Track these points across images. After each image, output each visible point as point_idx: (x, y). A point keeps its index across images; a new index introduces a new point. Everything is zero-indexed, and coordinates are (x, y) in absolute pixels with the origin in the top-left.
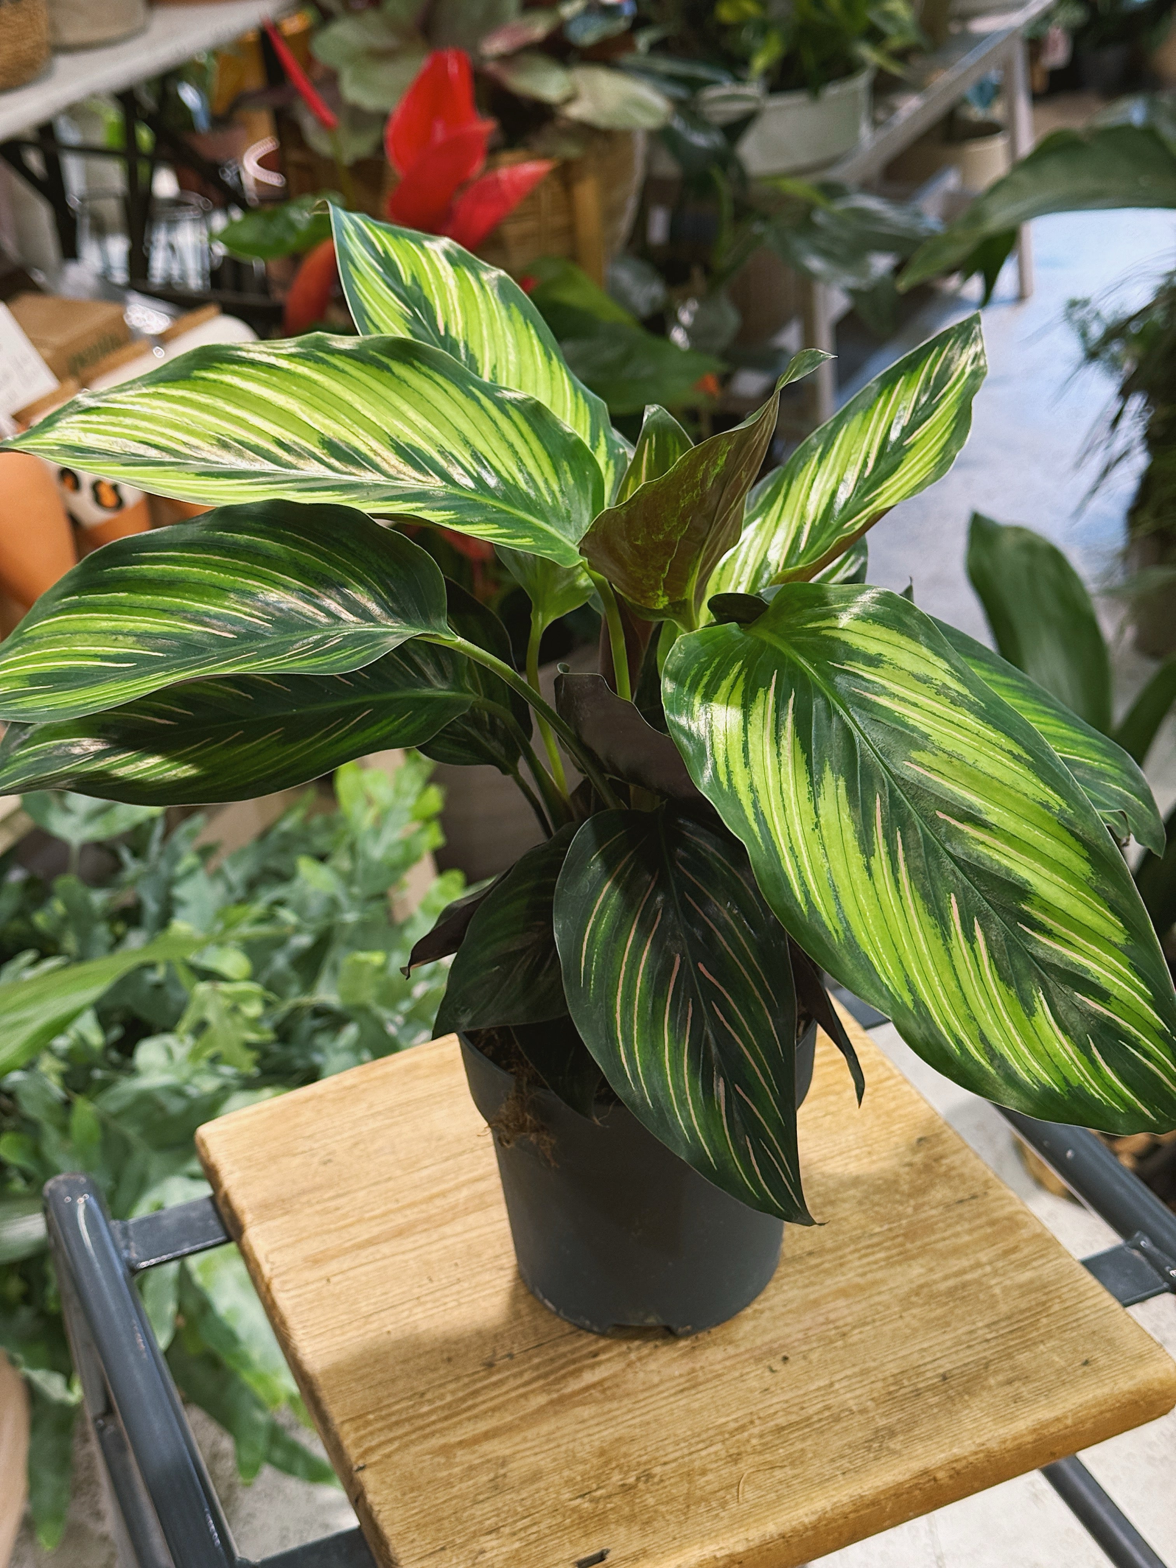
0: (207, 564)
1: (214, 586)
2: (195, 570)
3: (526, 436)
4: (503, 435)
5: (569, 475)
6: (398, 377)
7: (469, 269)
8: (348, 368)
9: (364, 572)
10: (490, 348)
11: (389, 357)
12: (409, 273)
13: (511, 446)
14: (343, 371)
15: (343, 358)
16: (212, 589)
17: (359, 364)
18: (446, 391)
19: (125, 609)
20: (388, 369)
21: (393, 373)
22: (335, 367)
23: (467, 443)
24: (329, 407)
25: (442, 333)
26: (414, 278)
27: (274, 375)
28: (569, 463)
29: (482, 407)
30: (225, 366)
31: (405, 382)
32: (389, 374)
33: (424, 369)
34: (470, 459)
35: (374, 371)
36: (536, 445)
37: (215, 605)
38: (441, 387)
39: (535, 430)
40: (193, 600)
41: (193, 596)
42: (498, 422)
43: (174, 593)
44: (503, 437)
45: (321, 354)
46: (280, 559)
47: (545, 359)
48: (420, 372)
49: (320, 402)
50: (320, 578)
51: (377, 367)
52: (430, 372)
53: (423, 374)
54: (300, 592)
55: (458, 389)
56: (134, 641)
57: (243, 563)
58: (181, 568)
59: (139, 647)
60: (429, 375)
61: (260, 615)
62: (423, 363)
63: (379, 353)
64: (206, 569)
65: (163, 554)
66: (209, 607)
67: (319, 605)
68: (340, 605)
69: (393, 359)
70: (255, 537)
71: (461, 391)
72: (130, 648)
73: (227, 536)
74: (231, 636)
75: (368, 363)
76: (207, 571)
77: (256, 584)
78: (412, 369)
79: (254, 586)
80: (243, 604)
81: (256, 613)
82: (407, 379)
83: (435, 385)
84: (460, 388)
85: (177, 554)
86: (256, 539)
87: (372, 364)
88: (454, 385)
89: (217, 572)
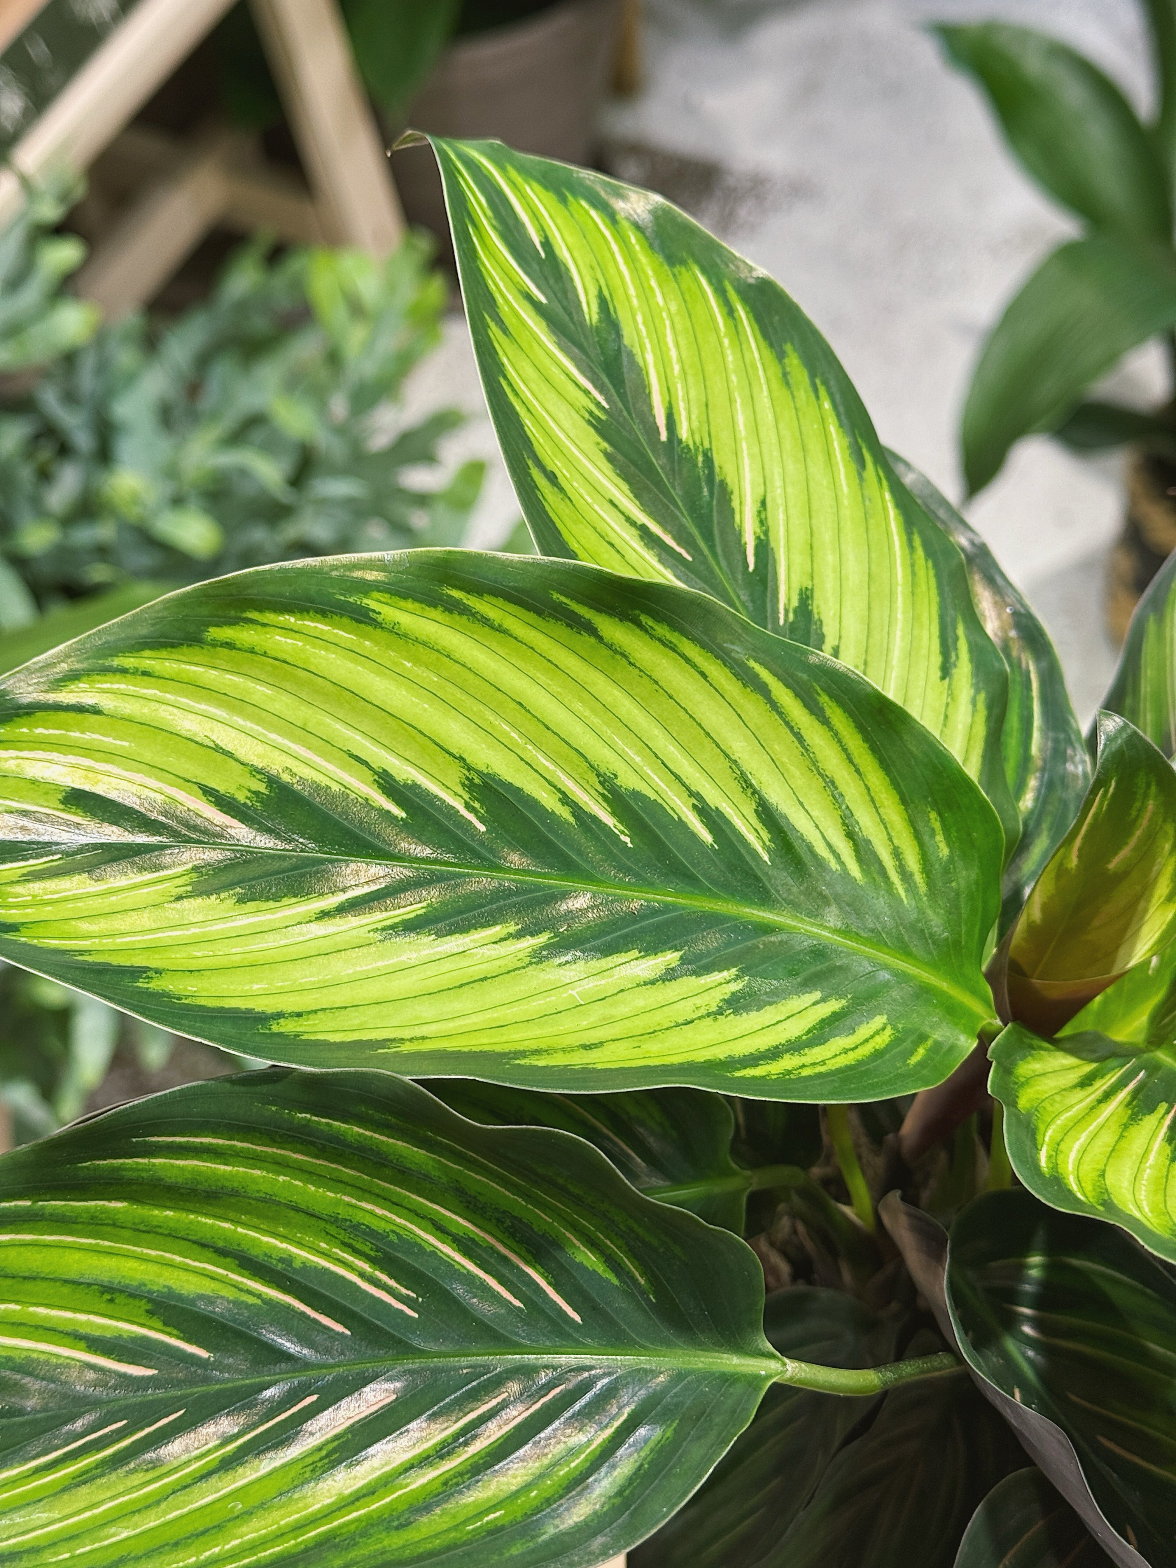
0: (281, 1165)
1: (297, 1209)
2: (257, 1173)
3: (857, 761)
4: (815, 762)
5: (940, 838)
6: (610, 647)
7: (704, 271)
8: (511, 624)
9: (597, 1229)
10: (752, 457)
11: (591, 607)
12: (593, 292)
13: (830, 783)
14: (500, 630)
15: (500, 602)
16: (292, 1213)
17: (531, 617)
18: (704, 675)
19: (126, 1233)
20: (591, 630)
21: (600, 639)
22: (485, 621)
23: (746, 784)
24: (477, 707)
25: (664, 437)
26: (604, 304)
27: (366, 637)
28: (940, 814)
29: (774, 706)
30: (270, 617)
31: (624, 655)
32: (593, 640)
33: (662, 630)
34: (754, 820)
35: (560, 630)
36: (876, 778)
37: (300, 1244)
38: (694, 666)
39: (875, 749)
40: (256, 1228)
41: (255, 1221)
42: (806, 734)
43: (218, 1211)
44: (814, 766)
45: (456, 594)
46: (427, 1177)
47: (853, 467)
48: (652, 637)
49: (458, 694)
50: (508, 1223)
51: (568, 625)
52: (674, 637)
53: (660, 640)
54: (470, 1243)
55: (727, 670)
56: (147, 1311)
57: (352, 1172)
58: (229, 1168)
59: (159, 1325)
60: (670, 642)
61: (392, 1283)
62: (659, 618)
63: (572, 598)
64: (279, 1173)
65: (192, 1139)
66: (290, 1247)
67: (509, 1280)
68: (550, 1284)
69: (600, 611)
70: (375, 1133)
71: (734, 674)
72: (142, 1325)
73: (318, 1123)
74: (339, 1328)
75: (550, 615)
76: (281, 1178)
77: (379, 1211)
78: (638, 631)
79: (376, 1215)
80: (356, 1252)
81: (384, 1278)
82: (628, 649)
83: (683, 661)
84: (731, 668)
85: (220, 1142)
86: (377, 1136)
87: (557, 619)
88: (719, 661)
89: (300, 1181)
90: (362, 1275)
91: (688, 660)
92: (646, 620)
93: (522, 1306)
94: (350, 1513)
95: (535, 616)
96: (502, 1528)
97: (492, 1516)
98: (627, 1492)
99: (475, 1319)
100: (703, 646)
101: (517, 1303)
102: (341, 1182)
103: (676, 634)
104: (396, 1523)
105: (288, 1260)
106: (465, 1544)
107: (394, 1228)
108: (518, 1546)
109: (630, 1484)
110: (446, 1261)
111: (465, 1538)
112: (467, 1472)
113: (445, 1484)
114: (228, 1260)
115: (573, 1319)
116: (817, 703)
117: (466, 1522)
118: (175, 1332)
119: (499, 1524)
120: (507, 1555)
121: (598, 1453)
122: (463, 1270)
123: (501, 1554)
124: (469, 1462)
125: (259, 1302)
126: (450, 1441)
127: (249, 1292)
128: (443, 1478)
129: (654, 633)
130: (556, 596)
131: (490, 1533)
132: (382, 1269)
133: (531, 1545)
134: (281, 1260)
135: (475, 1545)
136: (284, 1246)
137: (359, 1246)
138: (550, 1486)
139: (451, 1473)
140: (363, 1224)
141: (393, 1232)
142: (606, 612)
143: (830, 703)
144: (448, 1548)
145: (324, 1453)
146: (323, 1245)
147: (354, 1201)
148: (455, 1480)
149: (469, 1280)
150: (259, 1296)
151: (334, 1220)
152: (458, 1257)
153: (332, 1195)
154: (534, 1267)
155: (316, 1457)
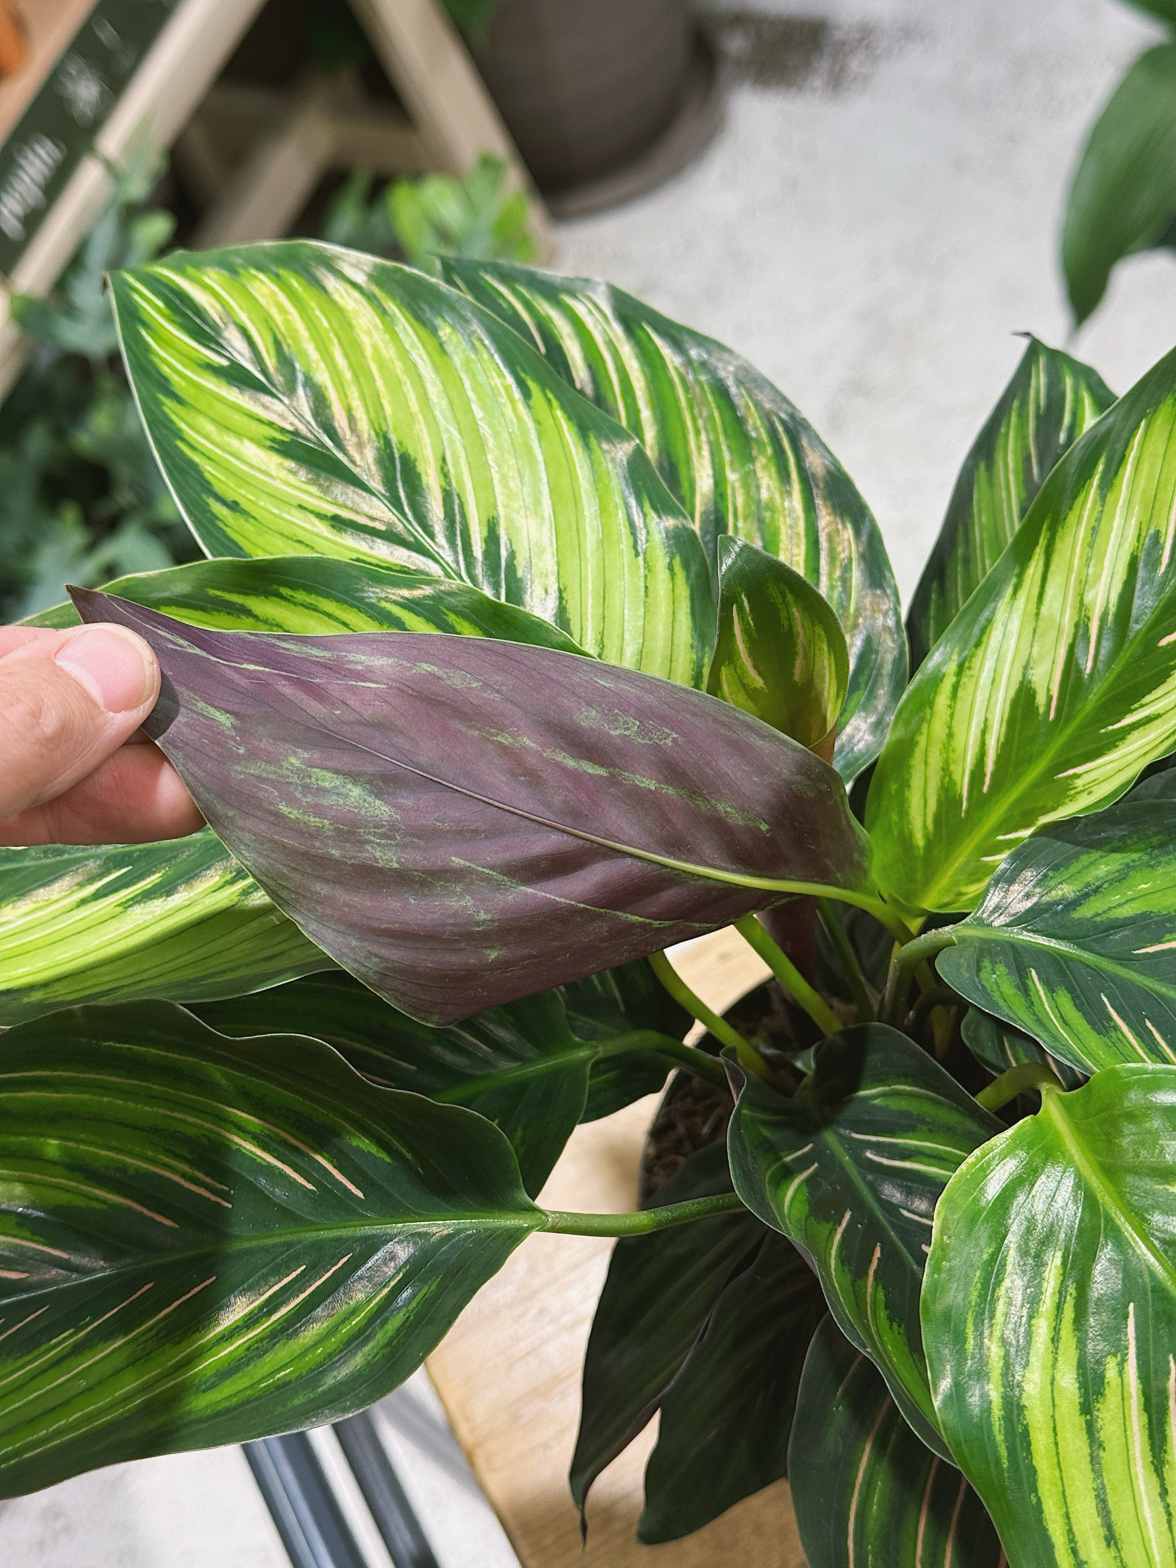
0: (103, 1088)
2: (85, 1096)
6: (266, 621)
16: (120, 1128)
20: (247, 612)
31: (279, 626)
32: (251, 620)
38: (336, 619)
40: (95, 1144)
41: (93, 1138)
50: (293, 1118)
51: (229, 614)
52: (312, 599)
53: (302, 605)
54: (266, 1139)
55: (363, 615)
56: (17, 1223)
57: (161, 1088)
58: (61, 1096)
59: (28, 1235)
60: (311, 604)
61: (208, 1180)
62: (295, 587)
63: (224, 590)
64: (102, 1096)
65: (24, 1074)
66: (124, 1158)
67: (302, 1168)
68: (335, 1167)
69: (246, 594)
70: (168, 1052)
71: (369, 617)
72: (15, 1236)
73: (121, 1048)
74: (168, 1223)
75: (214, 609)
76: (105, 1099)
77: (191, 1119)
78: (283, 603)
79: (187, 1123)
80: (176, 1156)
81: (200, 1175)
82: (280, 620)
83: (326, 618)
84: (366, 612)
85: (49, 1073)
86: (170, 1055)
87: (219, 611)
88: (354, 610)
89: (121, 1100)
90: (184, 1176)
91: (329, 616)
92: (284, 591)
93: (314, 1189)
94: (170, 1381)
95: (203, 613)
96: (290, 1382)
97: (283, 1373)
98: (395, 1342)
99: (276, 1205)
100: (338, 600)
101: (310, 1187)
102: (154, 1097)
103: (313, 596)
104: (203, 1387)
105: (123, 1168)
106: (256, 1399)
107: (205, 1132)
108: (300, 1397)
109: (398, 1335)
110: (249, 1157)
111: (257, 1395)
112: (267, 1337)
113: (248, 1349)
114: (77, 1174)
115: (356, 1196)
116: (447, 623)
117: (260, 1381)
118: (41, 1239)
119: (287, 1379)
120: (290, 1406)
121: (375, 1310)
122: (264, 1163)
123: (285, 1406)
124: (269, 1329)
125: (105, 1207)
126: (256, 1312)
127: (97, 1199)
128: (247, 1345)
129: (295, 600)
130: (212, 592)
131: (278, 1388)
132: (199, 1169)
133: (312, 1395)
134: (118, 1170)
135: (263, 1400)
136: (120, 1157)
137: (178, 1151)
138: (334, 1343)
139: (255, 1339)
140: (179, 1132)
141: (204, 1135)
142: (253, 594)
143: (458, 620)
144: (241, 1405)
145: (154, 1332)
146: (150, 1153)
147: (168, 1113)
148: (256, 1346)
149: (270, 1171)
150: (104, 1202)
151: (156, 1130)
152: (259, 1152)
153: (150, 1109)
154: (321, 1155)
155: (149, 1335)
